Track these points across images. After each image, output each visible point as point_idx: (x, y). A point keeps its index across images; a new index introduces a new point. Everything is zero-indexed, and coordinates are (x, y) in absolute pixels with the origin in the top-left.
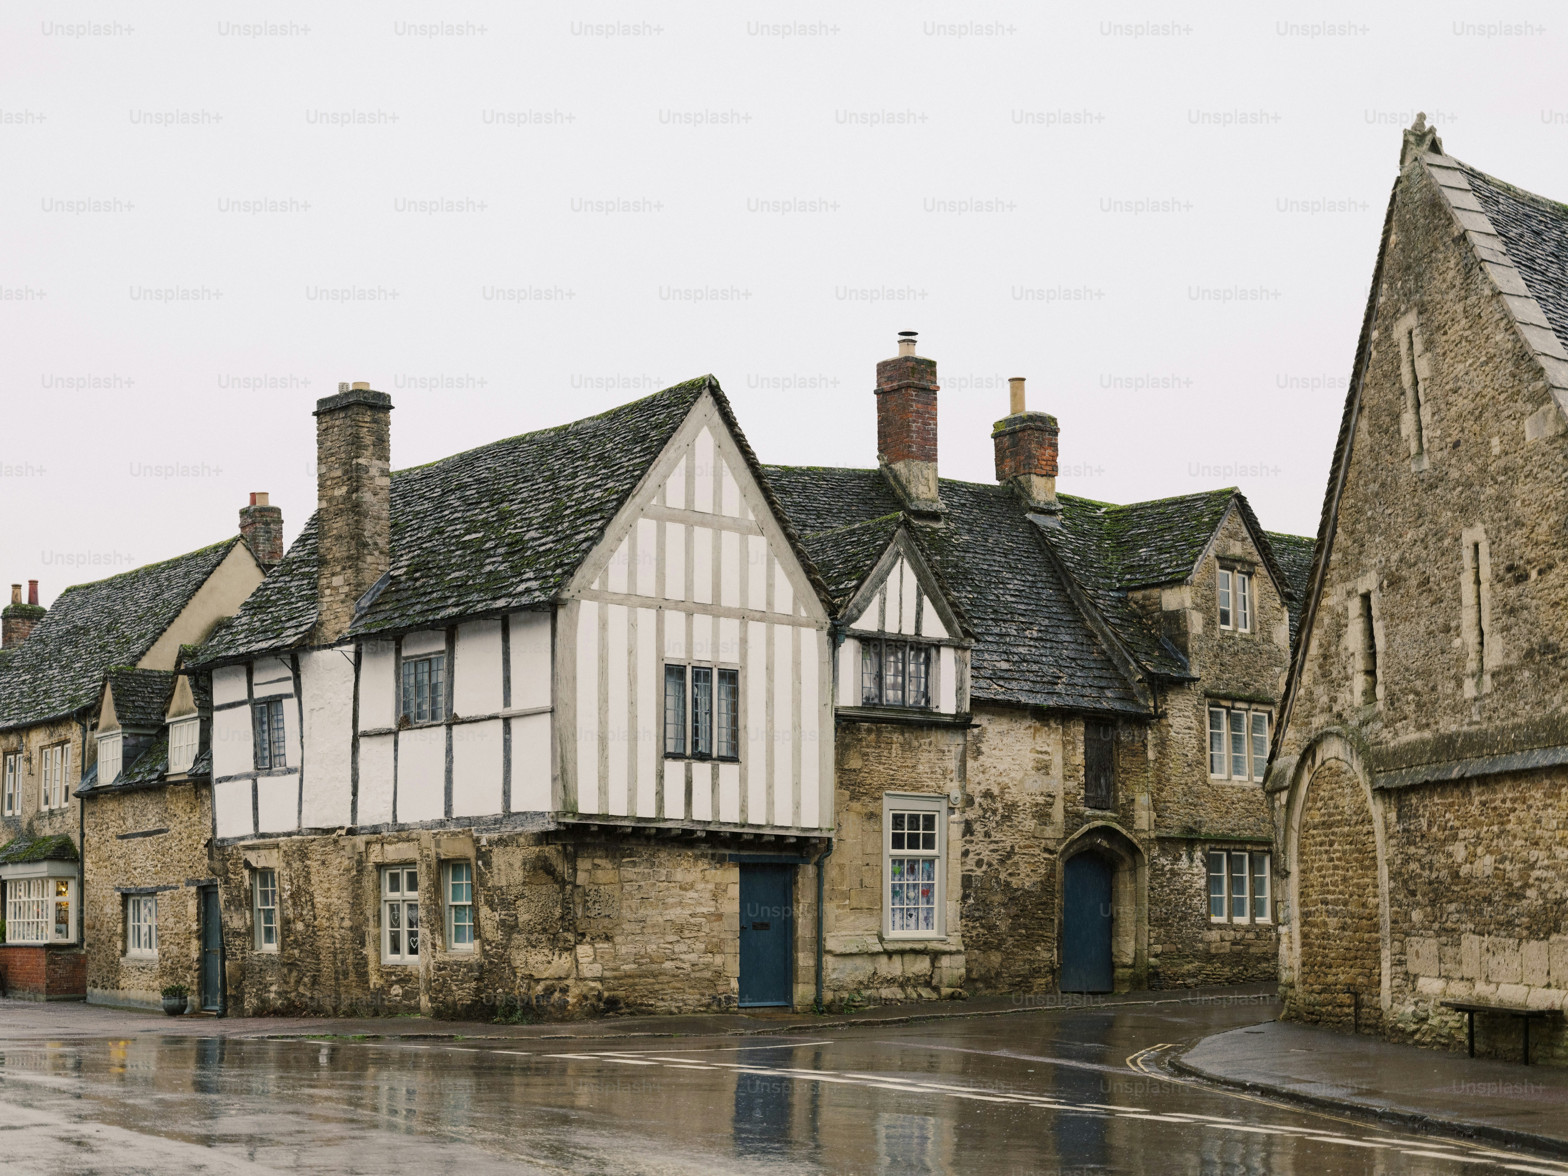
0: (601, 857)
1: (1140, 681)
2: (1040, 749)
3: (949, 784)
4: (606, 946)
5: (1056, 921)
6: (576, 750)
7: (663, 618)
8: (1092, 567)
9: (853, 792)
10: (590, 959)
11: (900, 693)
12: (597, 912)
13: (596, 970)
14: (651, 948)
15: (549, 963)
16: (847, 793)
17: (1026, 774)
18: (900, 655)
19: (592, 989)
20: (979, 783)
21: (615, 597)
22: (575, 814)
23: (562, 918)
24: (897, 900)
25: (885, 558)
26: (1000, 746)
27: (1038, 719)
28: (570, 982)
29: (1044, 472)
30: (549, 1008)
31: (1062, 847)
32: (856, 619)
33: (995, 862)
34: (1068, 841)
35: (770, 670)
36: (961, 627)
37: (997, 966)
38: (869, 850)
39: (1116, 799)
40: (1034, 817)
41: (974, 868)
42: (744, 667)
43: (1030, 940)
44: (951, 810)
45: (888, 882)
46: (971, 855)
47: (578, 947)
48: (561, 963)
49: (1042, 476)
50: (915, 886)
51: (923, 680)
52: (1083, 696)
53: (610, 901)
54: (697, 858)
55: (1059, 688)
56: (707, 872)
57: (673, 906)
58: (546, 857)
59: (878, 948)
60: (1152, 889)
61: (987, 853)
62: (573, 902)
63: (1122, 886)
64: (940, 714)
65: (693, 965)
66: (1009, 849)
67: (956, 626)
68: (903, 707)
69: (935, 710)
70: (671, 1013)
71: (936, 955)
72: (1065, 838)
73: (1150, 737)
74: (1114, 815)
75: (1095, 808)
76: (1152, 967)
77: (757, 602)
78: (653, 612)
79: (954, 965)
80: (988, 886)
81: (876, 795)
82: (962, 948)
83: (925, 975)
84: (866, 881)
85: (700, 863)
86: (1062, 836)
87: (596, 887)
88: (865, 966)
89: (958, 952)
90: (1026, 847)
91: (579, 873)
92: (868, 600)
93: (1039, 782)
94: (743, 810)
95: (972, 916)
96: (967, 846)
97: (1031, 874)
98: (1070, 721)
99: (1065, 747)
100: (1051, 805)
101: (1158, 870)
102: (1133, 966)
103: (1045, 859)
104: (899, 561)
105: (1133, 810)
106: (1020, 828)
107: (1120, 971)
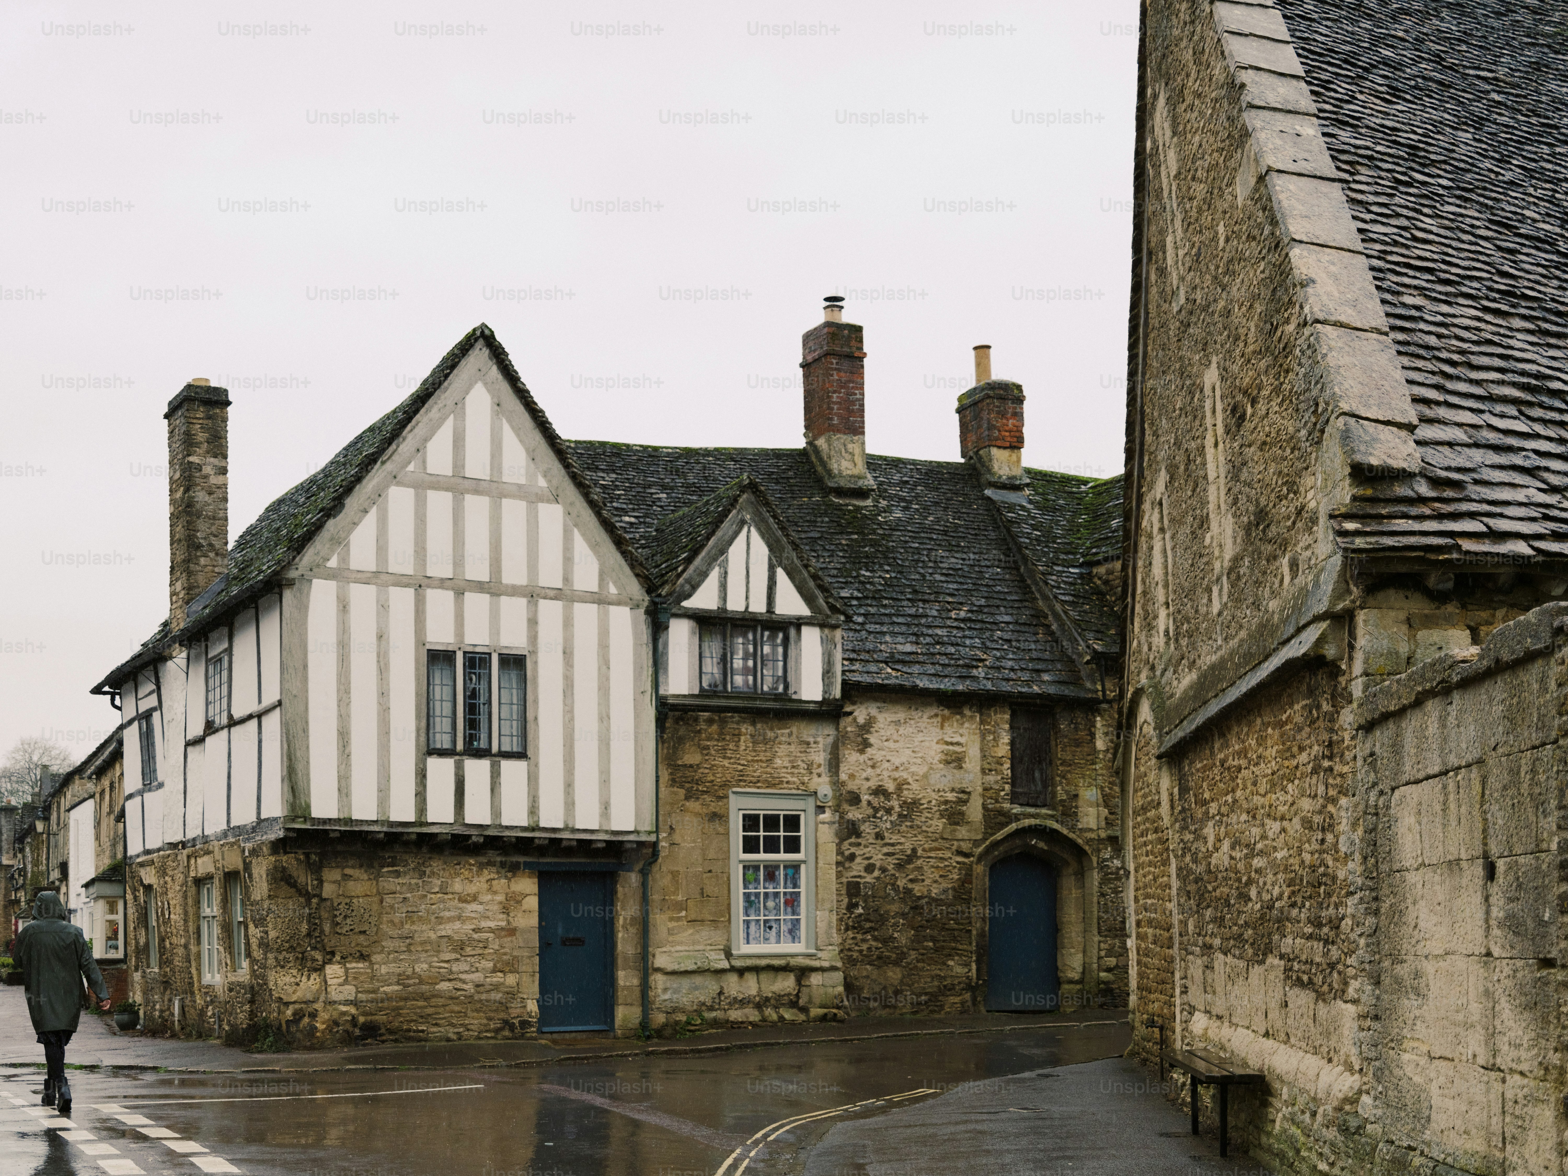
0: (353, 867)
1: (1088, 662)
2: (949, 740)
3: (816, 779)
4: (361, 965)
5: (974, 932)
6: (308, 747)
7: (424, 597)
8: (1054, 542)
9: (689, 790)
10: (341, 980)
11: (751, 678)
12: (348, 928)
13: (349, 991)
14: (421, 968)
15: (297, 985)
16: (682, 792)
17: (931, 768)
18: (750, 636)
19: (344, 1013)
20: (867, 779)
21: (359, 575)
22: (307, 818)
23: (309, 935)
24: (752, 911)
25: (727, 527)
26: (895, 737)
27: (948, 707)
28: (319, 1006)
29: (1008, 444)
30: (298, 1035)
31: (980, 849)
32: (688, 596)
33: (891, 867)
34: (988, 843)
35: (568, 654)
36: (827, 603)
37: (896, 983)
38: (711, 855)
39: (1054, 794)
40: (942, 816)
41: (863, 874)
42: (534, 652)
43: (942, 953)
44: (820, 809)
45: (738, 890)
46: (858, 860)
47: (328, 967)
48: (309, 985)
49: (1005, 448)
50: (776, 895)
51: (781, 664)
52: (1008, 680)
53: (366, 916)
54: (481, 866)
55: (980, 672)
56: (495, 883)
57: (450, 920)
58: (284, 868)
59: (725, 965)
60: (1103, 895)
61: (880, 856)
62: (321, 917)
63: (1065, 892)
64: (800, 701)
65: (478, 986)
66: (909, 852)
67: (821, 601)
68: (754, 694)
69: (794, 697)
70: (448, 1040)
71: (802, 973)
72: (984, 839)
73: (1099, 725)
74: (1050, 812)
75: (1028, 805)
76: (1103, 982)
77: (550, 577)
78: (411, 591)
79: (829, 982)
80: (882, 894)
81: (721, 793)
82: (839, 964)
83: (789, 994)
84: (708, 890)
85: (486, 872)
86: (980, 837)
87: (348, 901)
88: (711, 986)
89: (833, 969)
90: (931, 850)
91: (325, 884)
92: (704, 575)
93: (950, 777)
94: (533, 810)
95: (862, 928)
96: (853, 850)
97: (940, 880)
98: (989, 708)
99: (983, 737)
100: (965, 802)
101: (1111, 873)
102: (1081, 981)
103: (958, 863)
104: (745, 529)
105: (1076, 807)
106: (924, 828)
107: (1065, 987)
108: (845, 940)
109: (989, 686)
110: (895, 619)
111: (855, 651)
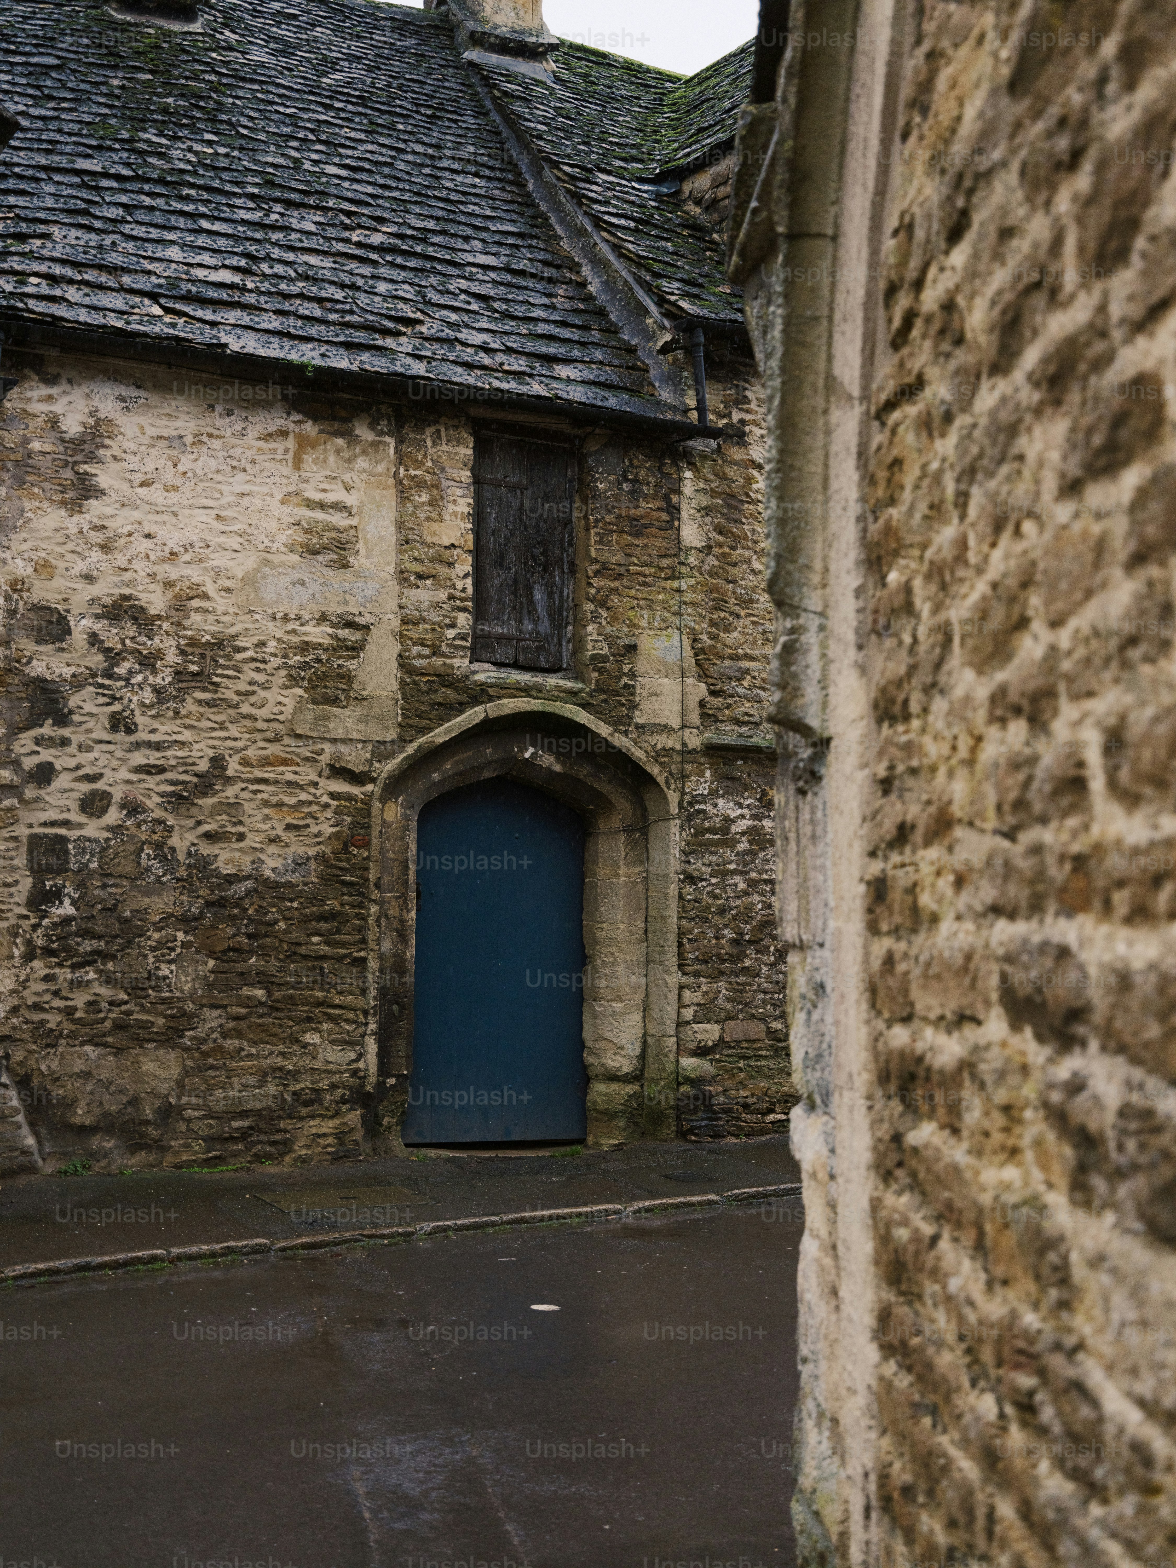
1: (665, 350)
2: (317, 497)
5: (373, 964)
17: (266, 562)
20: (89, 578)
26: (169, 475)
27: (315, 418)
31: (392, 765)
33: (154, 801)
34: (411, 749)
37: (164, 1089)
39: (579, 642)
40: (293, 681)
41: (75, 817)
46: (63, 781)
60: (692, 879)
61: (124, 774)
63: (603, 872)
66: (203, 766)
72: (403, 741)
73: (688, 488)
74: (569, 684)
75: (516, 665)
76: (690, 1080)
80: (127, 867)
86: (391, 734)
90: (265, 762)
93: (314, 587)
95: (71, 952)
96: (46, 755)
97: (285, 836)
98: (420, 427)
99: (403, 493)
100: (355, 649)
101: (710, 830)
102: (637, 1077)
103: (333, 795)
105: (632, 675)
106: (245, 709)
107: (600, 1090)
108: (24, 984)
109: (419, 368)
110: (205, 224)
111: (75, 265)
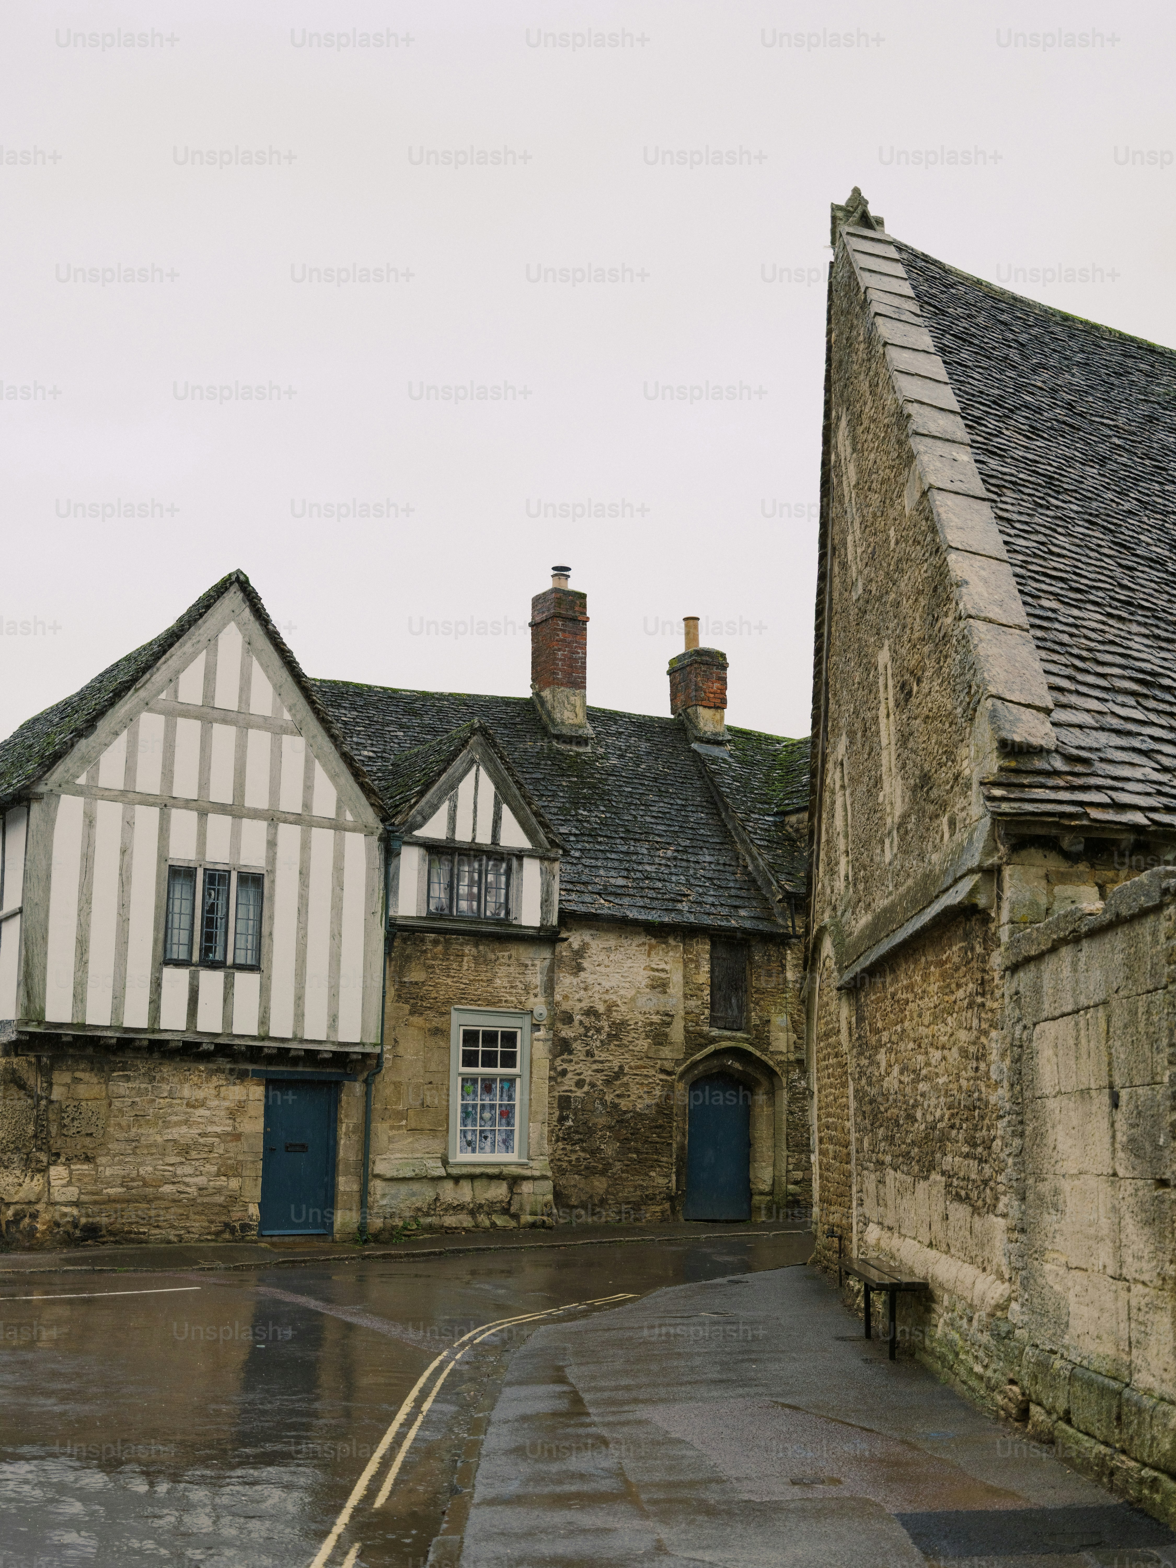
0: (83, 1070)
1: (780, 901)
2: (656, 967)
3: (532, 999)
4: (85, 1167)
5: (675, 1145)
6: (46, 954)
7: (169, 816)
8: (751, 793)
9: (414, 1006)
10: (64, 1182)
11: (475, 904)
12: (74, 1130)
13: (72, 1193)
14: (146, 1170)
15: (20, 1185)
16: (407, 1007)
17: (638, 992)
18: (476, 865)
19: (65, 1215)
20: (580, 1000)
21: (107, 793)
22: (41, 1022)
23: (35, 1136)
24: (469, 1121)
25: (458, 764)
26: (606, 962)
27: (655, 937)
28: (40, 1207)
29: (710, 704)
30: (18, 1235)
31: (682, 1068)
32: (420, 826)
33: (599, 1083)
34: (688, 1062)
35: (304, 874)
36: (547, 838)
37: (601, 1192)
38: (433, 1067)
39: (749, 1019)
40: (647, 1037)
41: (573, 1089)
42: (272, 872)
43: (643, 1165)
44: (536, 1027)
45: (457, 1102)
46: (569, 1075)
47: (52, 1168)
48: (33, 1186)
49: (708, 707)
50: (492, 1107)
51: (503, 892)
52: (709, 914)
53: (94, 1119)
54: (211, 1073)
55: (684, 906)
56: (223, 1089)
57: (178, 1124)
58: (14, 1071)
59: (442, 1172)
60: (791, 1113)
61: (590, 1072)
62: (47, 1120)
63: (758, 1110)
64: (521, 927)
65: (200, 1189)
66: (616, 1069)
67: (542, 836)
68: (477, 919)
69: (514, 922)
70: (169, 1242)
71: (515, 1181)
72: (685, 1059)
73: (789, 958)
74: (745, 1036)
75: (725, 1028)
76: (791, 1194)
77: (291, 803)
78: (156, 811)
79: (539, 1191)
80: (591, 1107)
81: (443, 1009)
82: (549, 1174)
83: (501, 1201)
84: (428, 1100)
85: (214, 1078)
86: (682, 1056)
87: (76, 1103)
88: (428, 1193)
89: (544, 1177)
90: (637, 1067)
91: (55, 1087)
92: (435, 808)
93: (655, 1001)
94: (264, 1021)
95: (571, 1139)
96: (565, 1066)
97: (645, 1096)
98: (691, 939)
99: (686, 965)
100: (669, 1024)
101: (798, 1093)
102: (771, 1193)
103: (661, 1080)
104: (474, 768)
105: (769, 1032)
106: (631, 1047)
107: (757, 1198)
108: (555, 1151)
109: (692, 919)
110: (609, 855)
111: (572, 883)
